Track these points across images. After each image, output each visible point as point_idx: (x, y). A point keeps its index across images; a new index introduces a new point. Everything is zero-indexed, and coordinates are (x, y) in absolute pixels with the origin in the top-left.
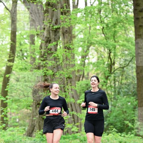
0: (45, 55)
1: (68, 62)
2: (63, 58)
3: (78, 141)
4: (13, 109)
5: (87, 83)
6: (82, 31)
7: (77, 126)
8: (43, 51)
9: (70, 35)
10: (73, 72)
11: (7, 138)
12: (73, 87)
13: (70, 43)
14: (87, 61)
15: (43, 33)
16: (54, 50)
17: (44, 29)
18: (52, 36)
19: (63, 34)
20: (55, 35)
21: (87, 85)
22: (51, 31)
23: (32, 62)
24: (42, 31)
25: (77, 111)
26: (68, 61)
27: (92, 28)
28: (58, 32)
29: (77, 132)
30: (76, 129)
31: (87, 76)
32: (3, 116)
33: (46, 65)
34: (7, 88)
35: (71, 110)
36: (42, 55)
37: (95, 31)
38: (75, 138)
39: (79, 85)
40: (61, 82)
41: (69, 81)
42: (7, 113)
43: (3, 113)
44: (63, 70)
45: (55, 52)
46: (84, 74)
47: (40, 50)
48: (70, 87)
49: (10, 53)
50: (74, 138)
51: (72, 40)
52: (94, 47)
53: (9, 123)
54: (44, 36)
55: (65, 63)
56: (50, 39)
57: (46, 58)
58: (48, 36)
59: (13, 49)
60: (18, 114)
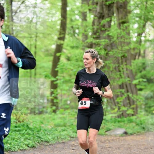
0: (98, 32)
1: (122, 40)
2: (117, 35)
3: (134, 124)
4: (64, 90)
5: (143, 62)
6: (138, 6)
7: (133, 109)
8: (95, 27)
9: (125, 10)
10: (128, 51)
11: (58, 121)
12: (128, 66)
13: (125, 18)
14: (143, 39)
15: (96, 8)
16: (108, 27)
17: (97, 4)
18: (106, 11)
19: (118, 9)
20: (109, 10)
21: (144, 64)
22: (104, 6)
23: (84, 39)
24: (95, 6)
25: (132, 93)
26: (123, 38)
27: (149, 3)
28: (112, 7)
29: (133, 115)
30: (131, 112)
31: (143, 55)
32: (53, 98)
33: (99, 43)
34: (58, 68)
35: (126, 91)
36: (95, 32)
37: (152, 6)
38: (131, 121)
39: (135, 64)
40: (115, 61)
41: (124, 60)
42: (57, 94)
43: (53, 95)
44: (117, 48)
45: (108, 29)
46: (140, 52)
47: (93, 26)
48: (125, 66)
49: (61, 30)
50: (129, 121)
51: (127, 16)
52: (151, 22)
53: (60, 105)
54: (96, 11)
55: (119, 40)
56: (103, 14)
57: (99, 35)
58: (101, 11)
59: (63, 25)
60: (69, 96)
